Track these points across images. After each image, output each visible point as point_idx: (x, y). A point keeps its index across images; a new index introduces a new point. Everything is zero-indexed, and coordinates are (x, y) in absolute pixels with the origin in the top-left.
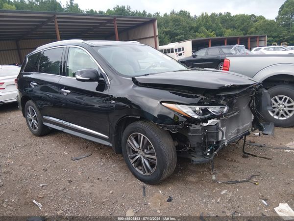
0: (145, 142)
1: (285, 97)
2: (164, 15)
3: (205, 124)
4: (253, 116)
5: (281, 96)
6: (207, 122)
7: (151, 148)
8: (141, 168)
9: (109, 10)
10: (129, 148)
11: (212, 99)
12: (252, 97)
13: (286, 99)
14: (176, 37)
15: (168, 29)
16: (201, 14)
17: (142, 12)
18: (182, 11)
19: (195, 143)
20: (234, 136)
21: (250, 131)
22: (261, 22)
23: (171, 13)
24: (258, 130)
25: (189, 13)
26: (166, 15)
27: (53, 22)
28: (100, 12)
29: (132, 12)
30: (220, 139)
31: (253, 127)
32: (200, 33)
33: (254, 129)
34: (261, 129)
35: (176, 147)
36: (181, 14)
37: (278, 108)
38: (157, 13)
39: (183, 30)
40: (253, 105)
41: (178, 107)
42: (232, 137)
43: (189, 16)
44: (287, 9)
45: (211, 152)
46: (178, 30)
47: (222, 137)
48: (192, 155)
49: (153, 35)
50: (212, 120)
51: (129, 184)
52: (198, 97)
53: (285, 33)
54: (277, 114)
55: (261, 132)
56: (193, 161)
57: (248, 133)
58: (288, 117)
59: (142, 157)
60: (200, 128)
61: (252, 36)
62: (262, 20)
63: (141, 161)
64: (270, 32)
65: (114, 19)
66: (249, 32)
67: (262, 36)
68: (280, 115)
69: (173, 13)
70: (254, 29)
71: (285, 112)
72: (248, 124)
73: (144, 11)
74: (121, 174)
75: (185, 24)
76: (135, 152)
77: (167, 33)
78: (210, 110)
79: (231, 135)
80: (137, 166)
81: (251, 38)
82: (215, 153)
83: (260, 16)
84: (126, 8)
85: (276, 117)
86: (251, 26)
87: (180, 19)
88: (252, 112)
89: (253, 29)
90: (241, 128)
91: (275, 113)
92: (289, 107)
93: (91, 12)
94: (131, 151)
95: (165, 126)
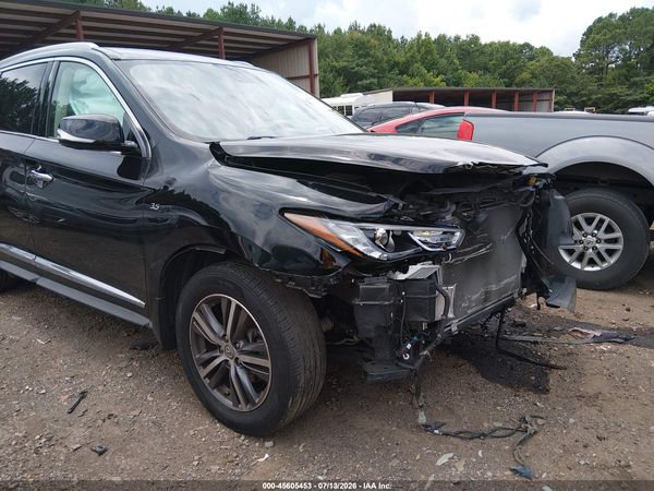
0: (242, 320)
1: (599, 216)
2: (335, 32)
3: (401, 277)
4: (524, 259)
5: (591, 214)
6: (405, 271)
7: (257, 338)
8: (227, 390)
9: (210, 11)
10: (197, 336)
11: (422, 208)
12: (525, 209)
13: (602, 221)
14: (359, 83)
15: (342, 64)
16: (415, 36)
17: (285, 21)
18: (374, 26)
19: (371, 327)
20: (474, 309)
21: (516, 296)
22: (543, 60)
23: (350, 28)
24: (535, 295)
25: (390, 32)
26: (338, 32)
27: (73, 27)
28: (189, 14)
29: (263, 21)
30: (439, 314)
31: (523, 287)
32: (412, 76)
33: (525, 290)
34: (542, 292)
35: (325, 334)
36: (372, 31)
37: (581, 242)
38: (319, 26)
39: (375, 68)
40: (527, 231)
41: (327, 227)
42: (469, 312)
43: (389, 38)
44: (598, 37)
45: (415, 351)
46: (364, 67)
47: (446, 312)
48: (367, 356)
49: (308, 74)
50: (419, 266)
51: (192, 432)
52: (384, 200)
53: (593, 87)
54: (580, 259)
55: (541, 299)
56: (366, 374)
57: (512, 303)
58: (605, 265)
59: (232, 362)
60: (386, 286)
61: (523, 88)
62: (546, 58)
63: (229, 371)
64: (563, 82)
65: (219, 31)
66: (517, 80)
67: (543, 92)
68: (586, 260)
69: (354, 28)
70: (529, 76)
71: (599, 254)
72: (513, 279)
73: (290, 20)
74: (174, 405)
75: (379, 54)
76: (212, 347)
77: (339, 72)
78: (416, 238)
79: (469, 307)
80: (217, 386)
81: (522, 94)
82: (425, 352)
83: (541, 48)
84: (249, 10)
85: (577, 265)
86: (521, 69)
87: (368, 42)
88: (524, 247)
89: (525, 75)
90: (494, 288)
91: (575, 255)
92: (608, 241)
93: (169, 14)
94: (203, 344)
95: (290, 279)
